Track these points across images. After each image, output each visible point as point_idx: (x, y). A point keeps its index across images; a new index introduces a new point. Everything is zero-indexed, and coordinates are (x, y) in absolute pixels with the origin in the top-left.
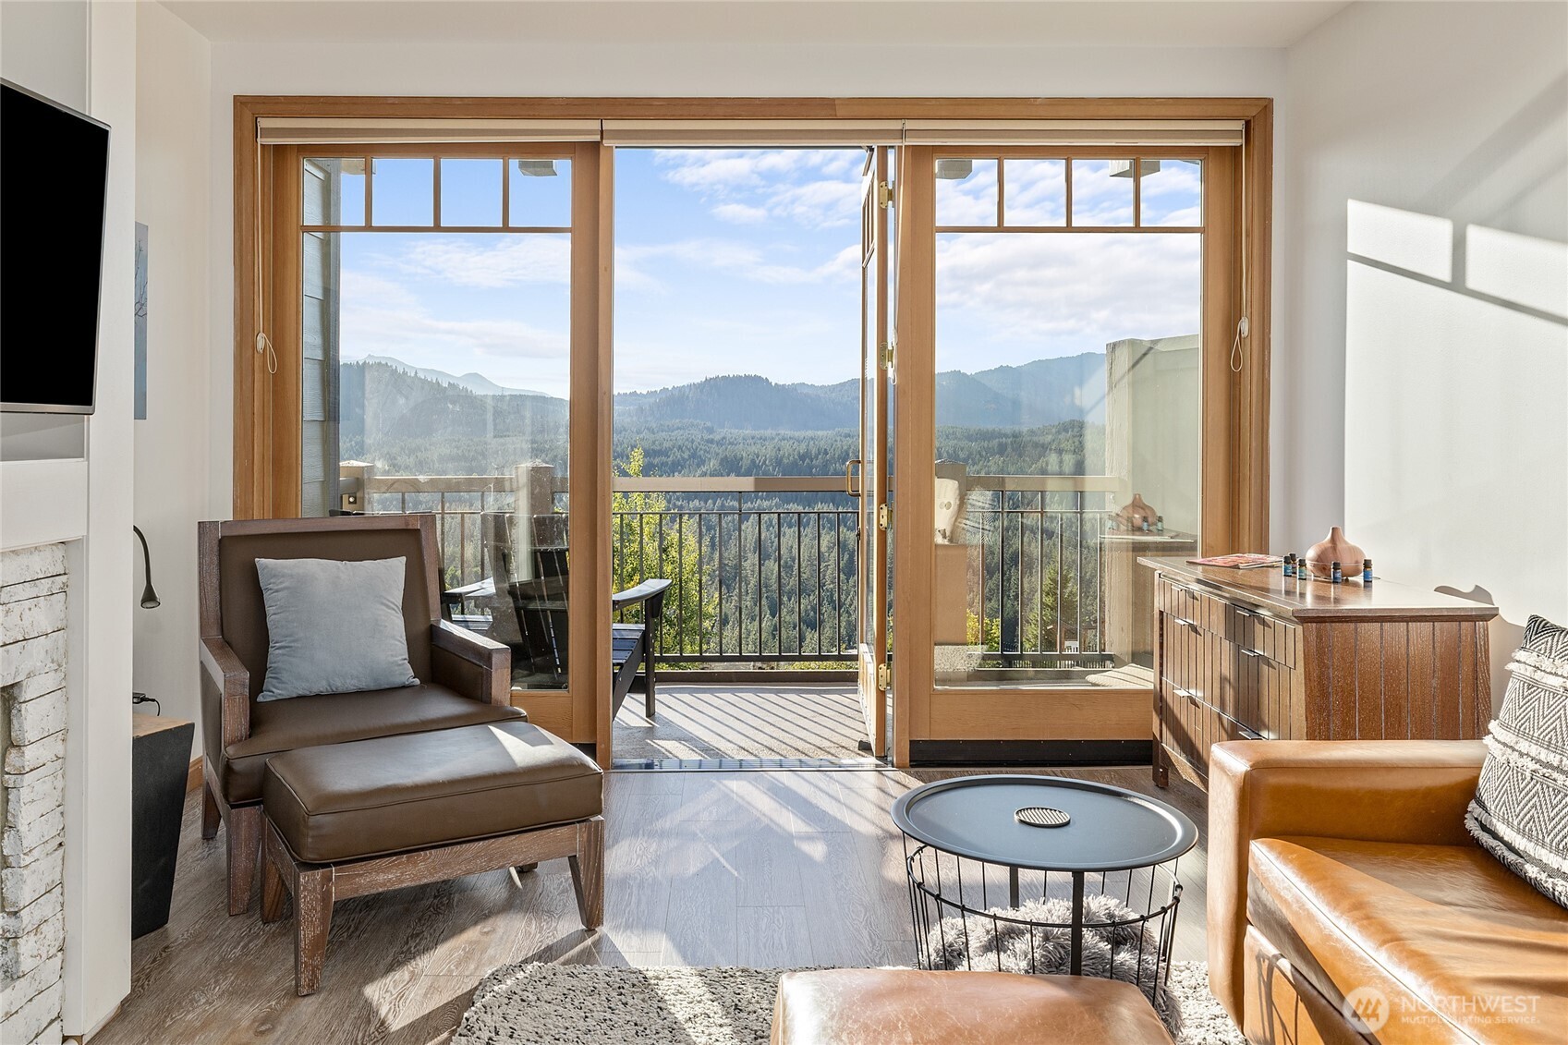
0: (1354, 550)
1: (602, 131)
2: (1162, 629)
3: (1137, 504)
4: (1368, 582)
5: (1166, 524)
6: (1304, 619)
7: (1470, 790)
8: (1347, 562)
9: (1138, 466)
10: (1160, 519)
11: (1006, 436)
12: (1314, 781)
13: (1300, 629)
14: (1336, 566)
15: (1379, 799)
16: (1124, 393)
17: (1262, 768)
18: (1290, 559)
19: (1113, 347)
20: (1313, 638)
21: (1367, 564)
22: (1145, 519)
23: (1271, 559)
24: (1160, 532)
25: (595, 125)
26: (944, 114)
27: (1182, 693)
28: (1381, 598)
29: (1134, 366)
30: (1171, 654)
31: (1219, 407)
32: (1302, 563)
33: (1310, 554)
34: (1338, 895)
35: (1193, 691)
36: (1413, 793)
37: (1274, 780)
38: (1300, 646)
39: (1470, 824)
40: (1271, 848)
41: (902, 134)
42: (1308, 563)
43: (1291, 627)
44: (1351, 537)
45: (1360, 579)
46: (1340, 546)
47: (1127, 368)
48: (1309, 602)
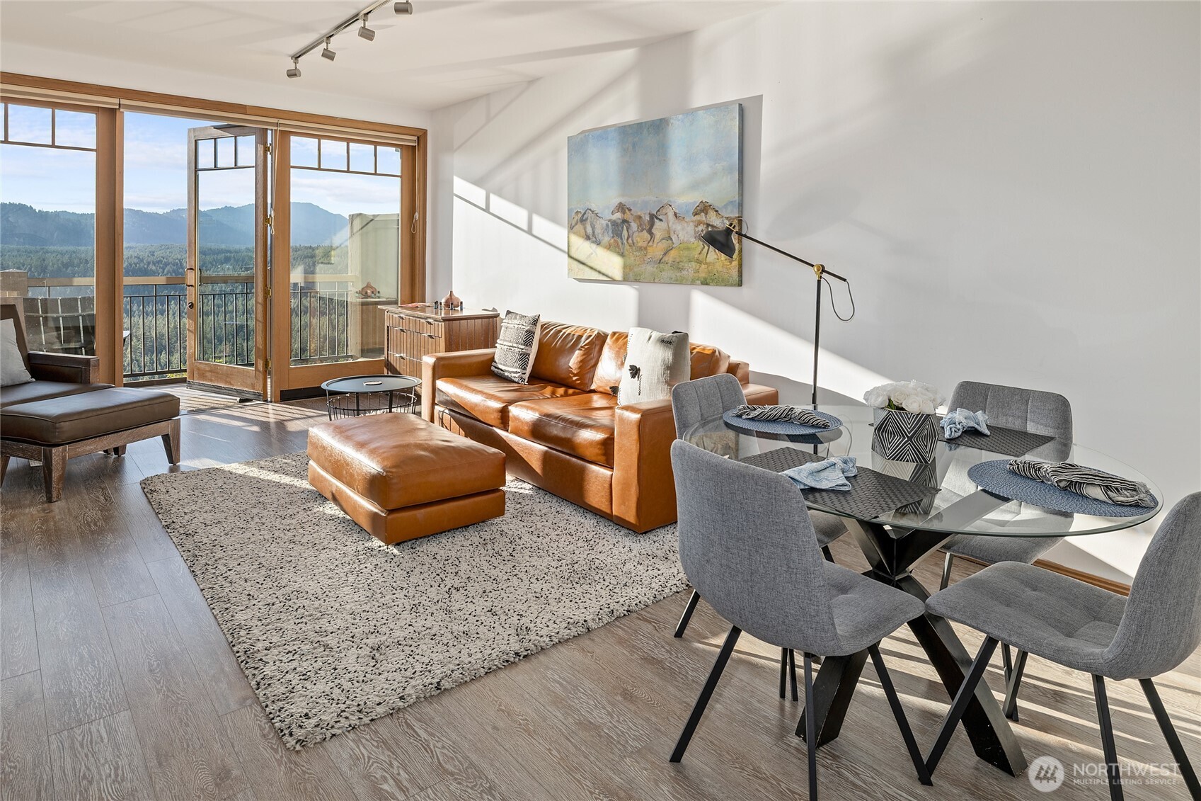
0: (457, 299)
1: (120, 104)
2: (388, 333)
3: (368, 286)
4: (461, 309)
5: (381, 295)
6: (444, 320)
7: (492, 360)
8: (455, 303)
9: (364, 270)
10: (379, 292)
11: (230, 252)
12: (453, 362)
13: (443, 323)
14: (452, 304)
15: (470, 365)
16: (357, 238)
17: (439, 359)
18: (436, 303)
19: (353, 217)
20: (447, 326)
21: (461, 303)
22: (373, 293)
23: (427, 304)
24: (379, 297)
25: (116, 101)
26: (297, 119)
27: (398, 355)
28: (466, 312)
29: (362, 228)
30: (392, 342)
31: (407, 247)
32: (441, 303)
33: (443, 301)
34: (461, 386)
35: (402, 355)
36: (478, 362)
37: (442, 363)
38: (443, 329)
39: (493, 368)
40: (442, 381)
41: (277, 125)
42: (443, 304)
43: (440, 323)
44: (456, 294)
45: (459, 308)
46: (453, 297)
47: (359, 228)
48: (443, 315)
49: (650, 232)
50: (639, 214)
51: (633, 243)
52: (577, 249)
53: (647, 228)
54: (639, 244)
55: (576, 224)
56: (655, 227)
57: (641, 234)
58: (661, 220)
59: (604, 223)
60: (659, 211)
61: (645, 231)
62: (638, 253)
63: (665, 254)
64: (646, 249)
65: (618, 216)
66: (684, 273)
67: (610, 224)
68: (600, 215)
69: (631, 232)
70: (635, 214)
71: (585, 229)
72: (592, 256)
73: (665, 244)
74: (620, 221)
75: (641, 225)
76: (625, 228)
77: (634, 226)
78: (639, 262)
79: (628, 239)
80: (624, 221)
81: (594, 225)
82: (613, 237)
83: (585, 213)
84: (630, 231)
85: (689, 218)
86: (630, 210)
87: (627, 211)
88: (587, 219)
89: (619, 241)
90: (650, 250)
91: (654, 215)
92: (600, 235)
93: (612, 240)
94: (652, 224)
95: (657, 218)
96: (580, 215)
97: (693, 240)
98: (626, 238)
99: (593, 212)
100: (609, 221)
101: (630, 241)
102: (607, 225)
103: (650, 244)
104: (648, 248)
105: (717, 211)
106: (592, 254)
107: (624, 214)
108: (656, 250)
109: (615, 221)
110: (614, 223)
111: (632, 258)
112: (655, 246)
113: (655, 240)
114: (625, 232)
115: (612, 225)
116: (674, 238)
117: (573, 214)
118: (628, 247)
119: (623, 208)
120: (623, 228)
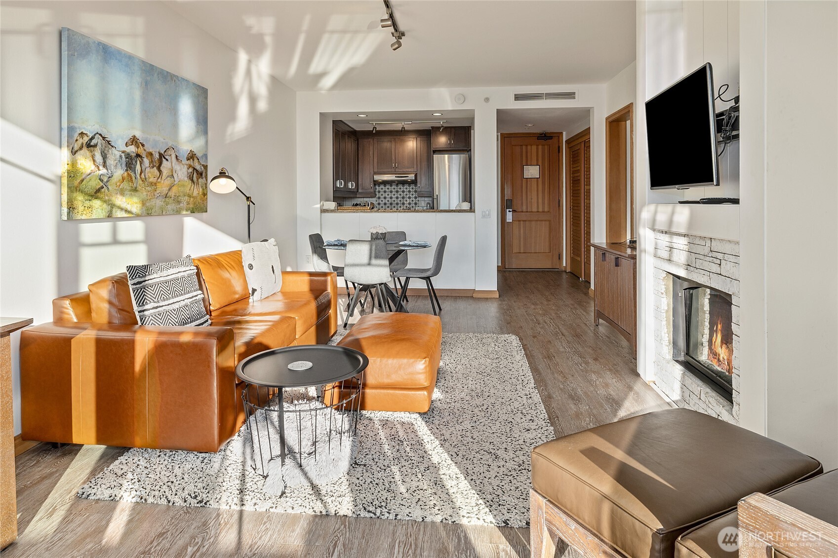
49: (159, 169)
50: (151, 151)
51: (146, 178)
52: (82, 181)
53: (157, 165)
54: (151, 180)
55: (81, 148)
56: (162, 165)
57: (152, 170)
58: (167, 160)
59: (118, 154)
60: (165, 151)
61: (155, 168)
62: (149, 189)
63: (169, 190)
64: (155, 184)
65: (132, 149)
66: (182, 205)
67: (123, 156)
68: (113, 144)
69: (143, 168)
70: (147, 150)
71: (93, 157)
72: (103, 190)
73: (168, 182)
74: (134, 155)
75: (152, 161)
76: (138, 162)
77: (146, 161)
78: (151, 197)
79: (141, 174)
80: (138, 156)
81: (106, 155)
82: (127, 170)
83: (92, 138)
84: (142, 165)
85: (185, 161)
86: (143, 145)
87: (140, 145)
88: (95, 146)
89: (133, 175)
90: (159, 186)
91: (162, 154)
92: (113, 167)
93: (126, 174)
94: (161, 163)
95: (165, 158)
96: (86, 139)
97: (186, 179)
98: (139, 173)
99: (104, 138)
100: (123, 152)
101: (143, 175)
102: (121, 156)
103: (159, 180)
104: (158, 184)
105: (198, 159)
106: (102, 187)
107: (138, 148)
108: (163, 186)
109: (128, 154)
110: (128, 156)
111: (145, 193)
112: (162, 182)
113: (163, 177)
114: (138, 167)
115: (127, 158)
116: (175, 176)
117: (76, 136)
118: (141, 182)
119: (136, 142)
120: (136, 162)
